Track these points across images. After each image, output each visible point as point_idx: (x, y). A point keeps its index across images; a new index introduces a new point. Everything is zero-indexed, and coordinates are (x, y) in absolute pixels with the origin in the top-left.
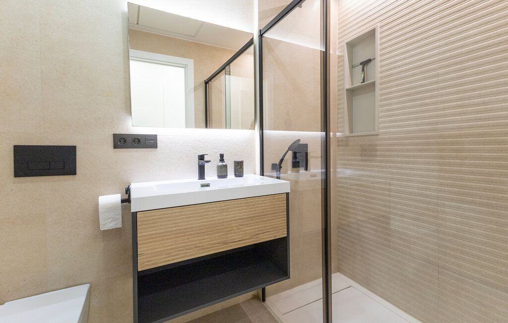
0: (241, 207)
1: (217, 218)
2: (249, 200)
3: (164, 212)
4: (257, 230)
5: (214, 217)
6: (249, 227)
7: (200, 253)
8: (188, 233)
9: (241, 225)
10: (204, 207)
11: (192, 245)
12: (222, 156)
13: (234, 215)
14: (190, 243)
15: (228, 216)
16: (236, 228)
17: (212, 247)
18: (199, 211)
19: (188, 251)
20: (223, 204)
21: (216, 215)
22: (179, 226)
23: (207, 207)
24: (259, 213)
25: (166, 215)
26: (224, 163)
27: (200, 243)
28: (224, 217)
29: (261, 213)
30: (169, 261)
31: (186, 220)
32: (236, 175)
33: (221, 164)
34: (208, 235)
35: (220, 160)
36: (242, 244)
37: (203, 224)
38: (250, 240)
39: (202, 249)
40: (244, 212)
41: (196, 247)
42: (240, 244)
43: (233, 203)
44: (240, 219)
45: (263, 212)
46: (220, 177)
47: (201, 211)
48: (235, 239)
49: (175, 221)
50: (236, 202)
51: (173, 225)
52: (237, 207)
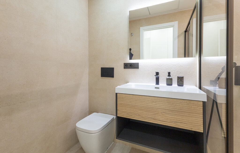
0: (164, 102)
1: (150, 105)
2: (170, 100)
3: (126, 96)
4: (176, 119)
5: (148, 104)
6: (170, 115)
7: (141, 119)
8: (135, 107)
9: (165, 113)
10: (143, 97)
11: (137, 114)
12: (169, 73)
13: (159, 106)
14: (137, 113)
15: (156, 105)
16: (160, 113)
17: (147, 118)
18: (141, 99)
19: (135, 115)
20: (153, 98)
21: (149, 103)
22: (132, 103)
23: (145, 98)
24: (177, 109)
25: (127, 97)
26: (170, 77)
27: (141, 114)
28: (153, 105)
29: (178, 109)
30: (128, 117)
31: (135, 101)
32: (178, 85)
33: (168, 77)
34: (145, 111)
35: (168, 75)
36: (165, 123)
37: (143, 105)
38: (170, 123)
39: (142, 117)
40: (166, 106)
41: (139, 115)
42: (163, 123)
43: (159, 99)
44: (164, 109)
45: (181, 109)
46: (168, 84)
47: (142, 99)
48: (160, 119)
49: (130, 101)
50: (161, 99)
51: (130, 102)
52: (161, 102)
